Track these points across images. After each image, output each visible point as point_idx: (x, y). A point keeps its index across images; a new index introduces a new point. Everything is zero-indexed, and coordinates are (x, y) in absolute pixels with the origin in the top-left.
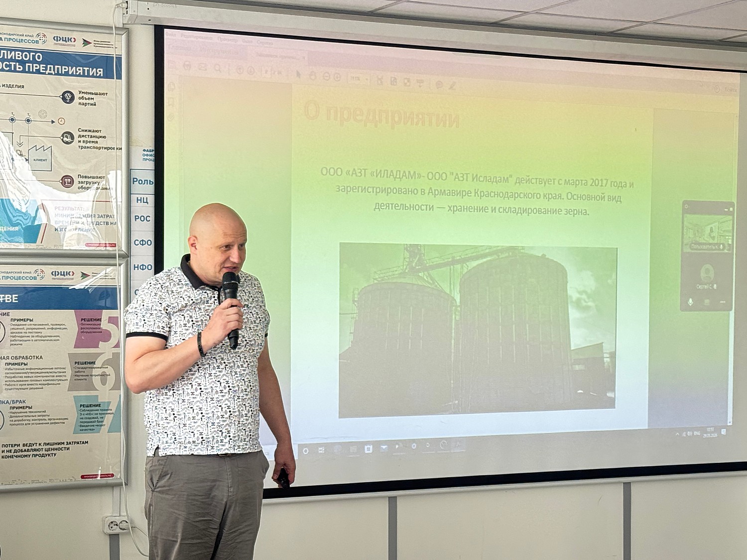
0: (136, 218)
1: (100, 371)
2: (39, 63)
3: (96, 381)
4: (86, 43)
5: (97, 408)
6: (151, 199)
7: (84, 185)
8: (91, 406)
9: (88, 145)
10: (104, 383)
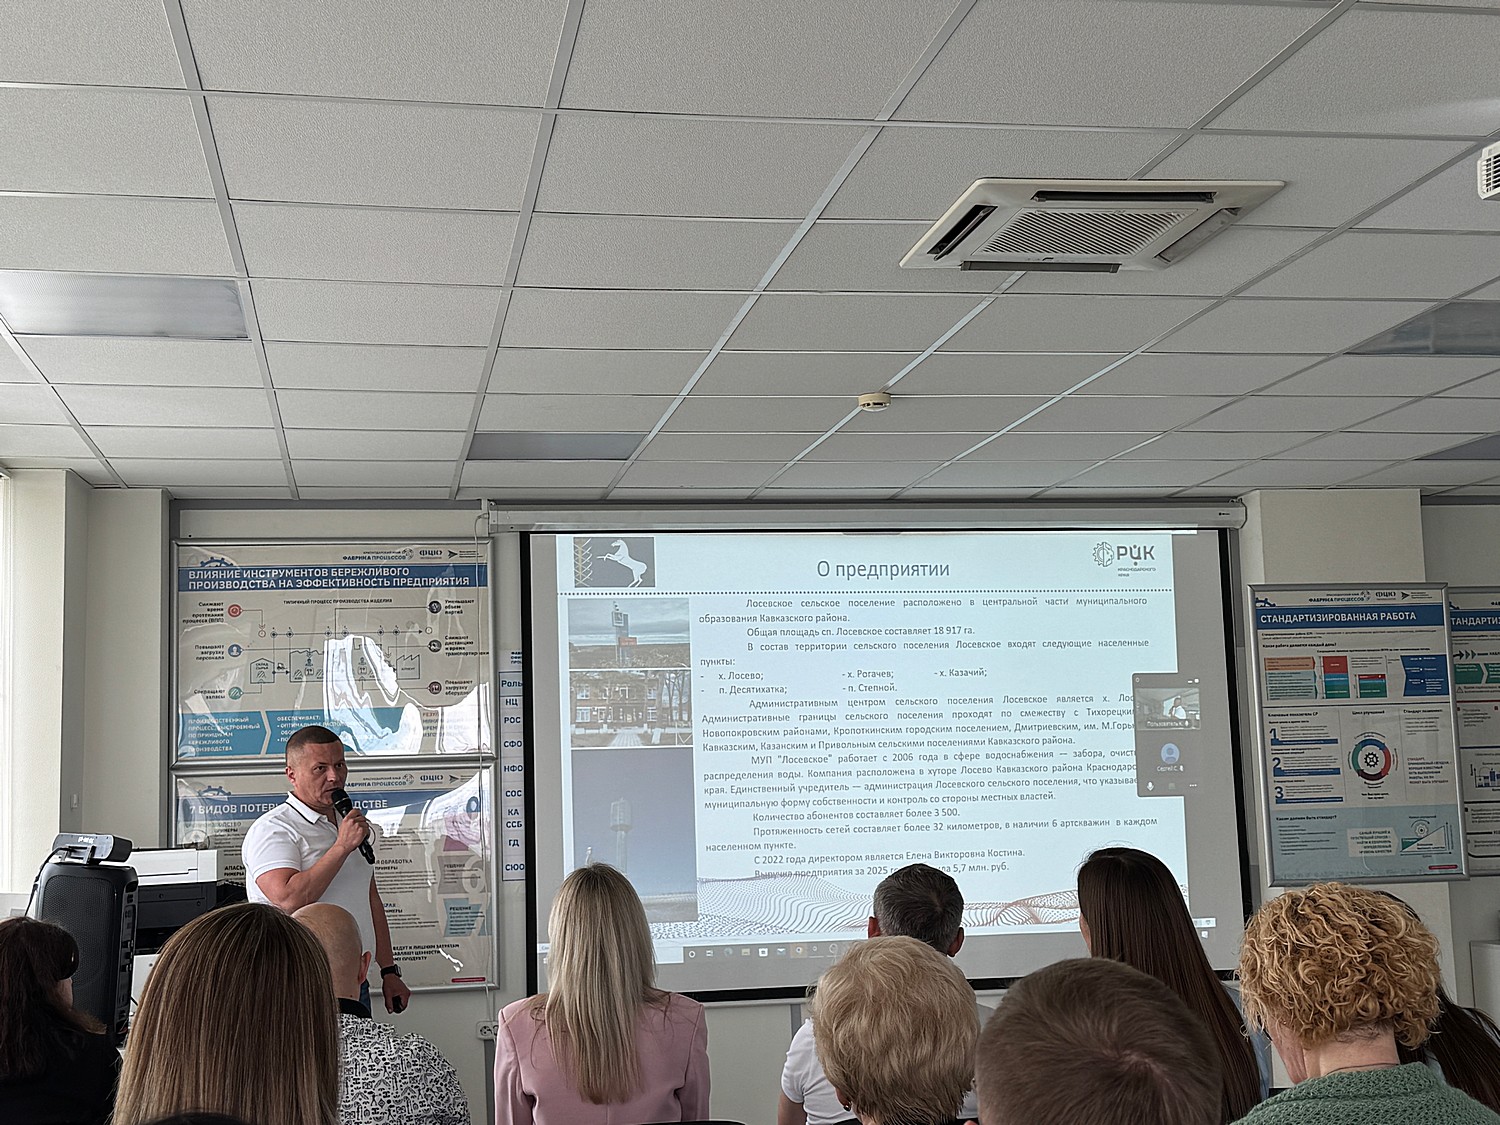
0: (506, 719)
1: (469, 874)
2: (406, 577)
3: (466, 883)
4: (452, 554)
5: (468, 911)
6: (520, 700)
7: (452, 691)
8: (460, 909)
9: (456, 651)
10: (474, 885)
